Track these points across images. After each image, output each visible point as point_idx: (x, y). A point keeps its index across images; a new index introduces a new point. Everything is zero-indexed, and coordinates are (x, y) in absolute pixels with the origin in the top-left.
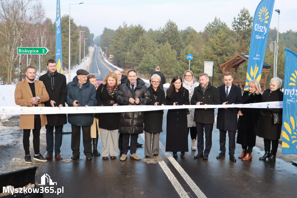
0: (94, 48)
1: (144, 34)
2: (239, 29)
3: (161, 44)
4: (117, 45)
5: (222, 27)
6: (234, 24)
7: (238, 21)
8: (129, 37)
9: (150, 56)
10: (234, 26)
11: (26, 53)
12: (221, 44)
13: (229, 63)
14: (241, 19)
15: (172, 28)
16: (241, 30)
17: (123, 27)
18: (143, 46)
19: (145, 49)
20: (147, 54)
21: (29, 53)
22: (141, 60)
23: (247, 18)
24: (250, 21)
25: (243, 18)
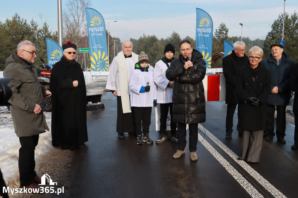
1: (157, 42)
2: (220, 36)
4: (139, 49)
6: (216, 33)
7: (219, 31)
8: (147, 44)
9: (161, 56)
10: (216, 34)
11: (84, 52)
14: (220, 30)
15: (176, 37)
16: (221, 37)
17: (143, 37)
18: (157, 49)
19: (158, 52)
20: (159, 54)
21: (86, 52)
22: (155, 59)
23: (224, 30)
24: (227, 31)
25: (222, 29)
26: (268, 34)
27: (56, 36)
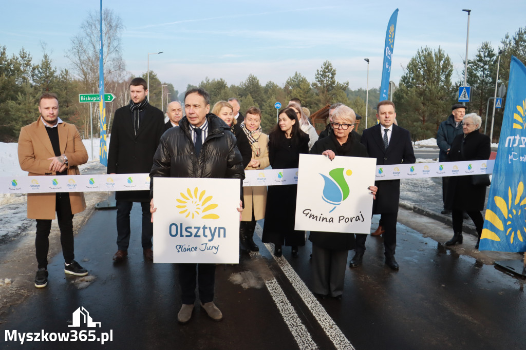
2: (322, 81)
3: (244, 97)
5: (302, 81)
6: (317, 76)
7: (322, 73)
10: (318, 78)
11: (89, 101)
12: (305, 97)
13: (319, 113)
14: (324, 72)
15: (253, 82)
16: (325, 82)
17: (205, 82)
21: (93, 101)
23: (330, 71)
24: (333, 74)
25: (326, 70)
26: (402, 78)
27: (65, 76)
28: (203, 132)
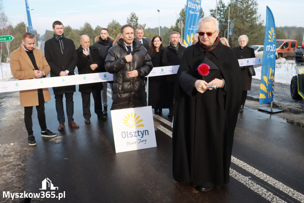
0: (40, 42)
5: (117, 25)
7: (130, 19)
10: (128, 22)
14: (131, 18)
15: (88, 26)
23: (135, 18)
24: (137, 20)
25: (133, 17)
26: (177, 20)
28: (131, 48)
